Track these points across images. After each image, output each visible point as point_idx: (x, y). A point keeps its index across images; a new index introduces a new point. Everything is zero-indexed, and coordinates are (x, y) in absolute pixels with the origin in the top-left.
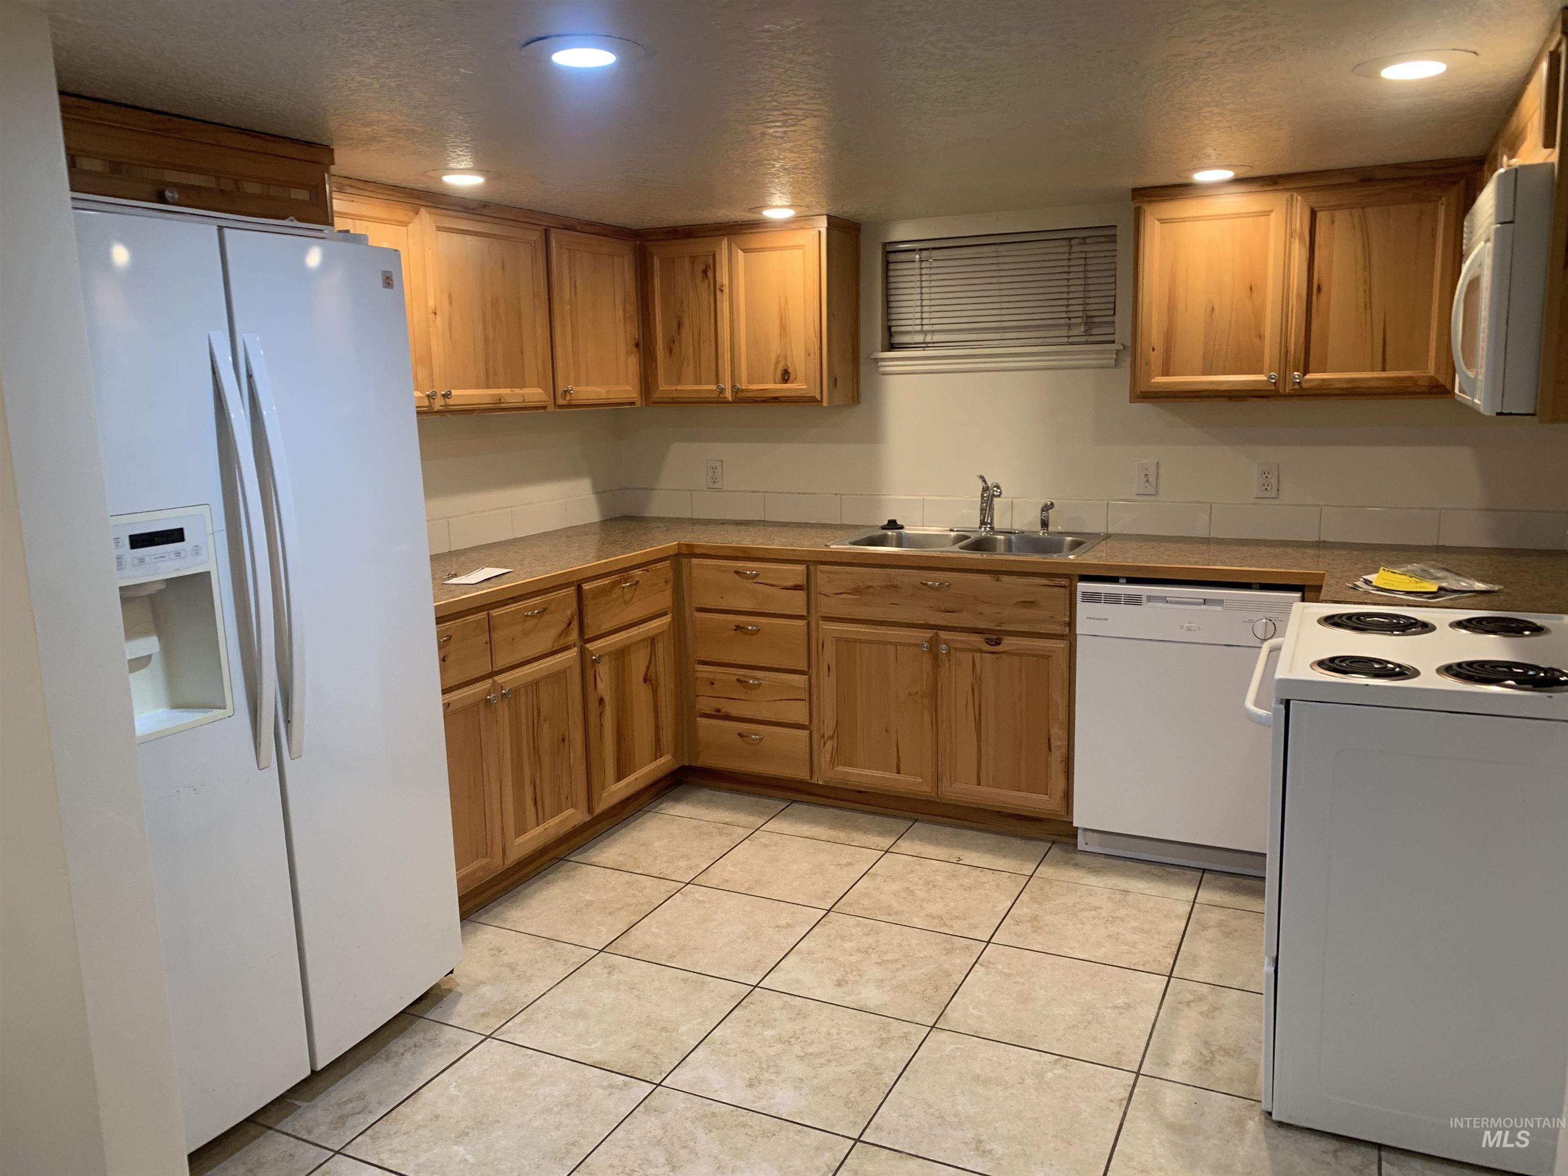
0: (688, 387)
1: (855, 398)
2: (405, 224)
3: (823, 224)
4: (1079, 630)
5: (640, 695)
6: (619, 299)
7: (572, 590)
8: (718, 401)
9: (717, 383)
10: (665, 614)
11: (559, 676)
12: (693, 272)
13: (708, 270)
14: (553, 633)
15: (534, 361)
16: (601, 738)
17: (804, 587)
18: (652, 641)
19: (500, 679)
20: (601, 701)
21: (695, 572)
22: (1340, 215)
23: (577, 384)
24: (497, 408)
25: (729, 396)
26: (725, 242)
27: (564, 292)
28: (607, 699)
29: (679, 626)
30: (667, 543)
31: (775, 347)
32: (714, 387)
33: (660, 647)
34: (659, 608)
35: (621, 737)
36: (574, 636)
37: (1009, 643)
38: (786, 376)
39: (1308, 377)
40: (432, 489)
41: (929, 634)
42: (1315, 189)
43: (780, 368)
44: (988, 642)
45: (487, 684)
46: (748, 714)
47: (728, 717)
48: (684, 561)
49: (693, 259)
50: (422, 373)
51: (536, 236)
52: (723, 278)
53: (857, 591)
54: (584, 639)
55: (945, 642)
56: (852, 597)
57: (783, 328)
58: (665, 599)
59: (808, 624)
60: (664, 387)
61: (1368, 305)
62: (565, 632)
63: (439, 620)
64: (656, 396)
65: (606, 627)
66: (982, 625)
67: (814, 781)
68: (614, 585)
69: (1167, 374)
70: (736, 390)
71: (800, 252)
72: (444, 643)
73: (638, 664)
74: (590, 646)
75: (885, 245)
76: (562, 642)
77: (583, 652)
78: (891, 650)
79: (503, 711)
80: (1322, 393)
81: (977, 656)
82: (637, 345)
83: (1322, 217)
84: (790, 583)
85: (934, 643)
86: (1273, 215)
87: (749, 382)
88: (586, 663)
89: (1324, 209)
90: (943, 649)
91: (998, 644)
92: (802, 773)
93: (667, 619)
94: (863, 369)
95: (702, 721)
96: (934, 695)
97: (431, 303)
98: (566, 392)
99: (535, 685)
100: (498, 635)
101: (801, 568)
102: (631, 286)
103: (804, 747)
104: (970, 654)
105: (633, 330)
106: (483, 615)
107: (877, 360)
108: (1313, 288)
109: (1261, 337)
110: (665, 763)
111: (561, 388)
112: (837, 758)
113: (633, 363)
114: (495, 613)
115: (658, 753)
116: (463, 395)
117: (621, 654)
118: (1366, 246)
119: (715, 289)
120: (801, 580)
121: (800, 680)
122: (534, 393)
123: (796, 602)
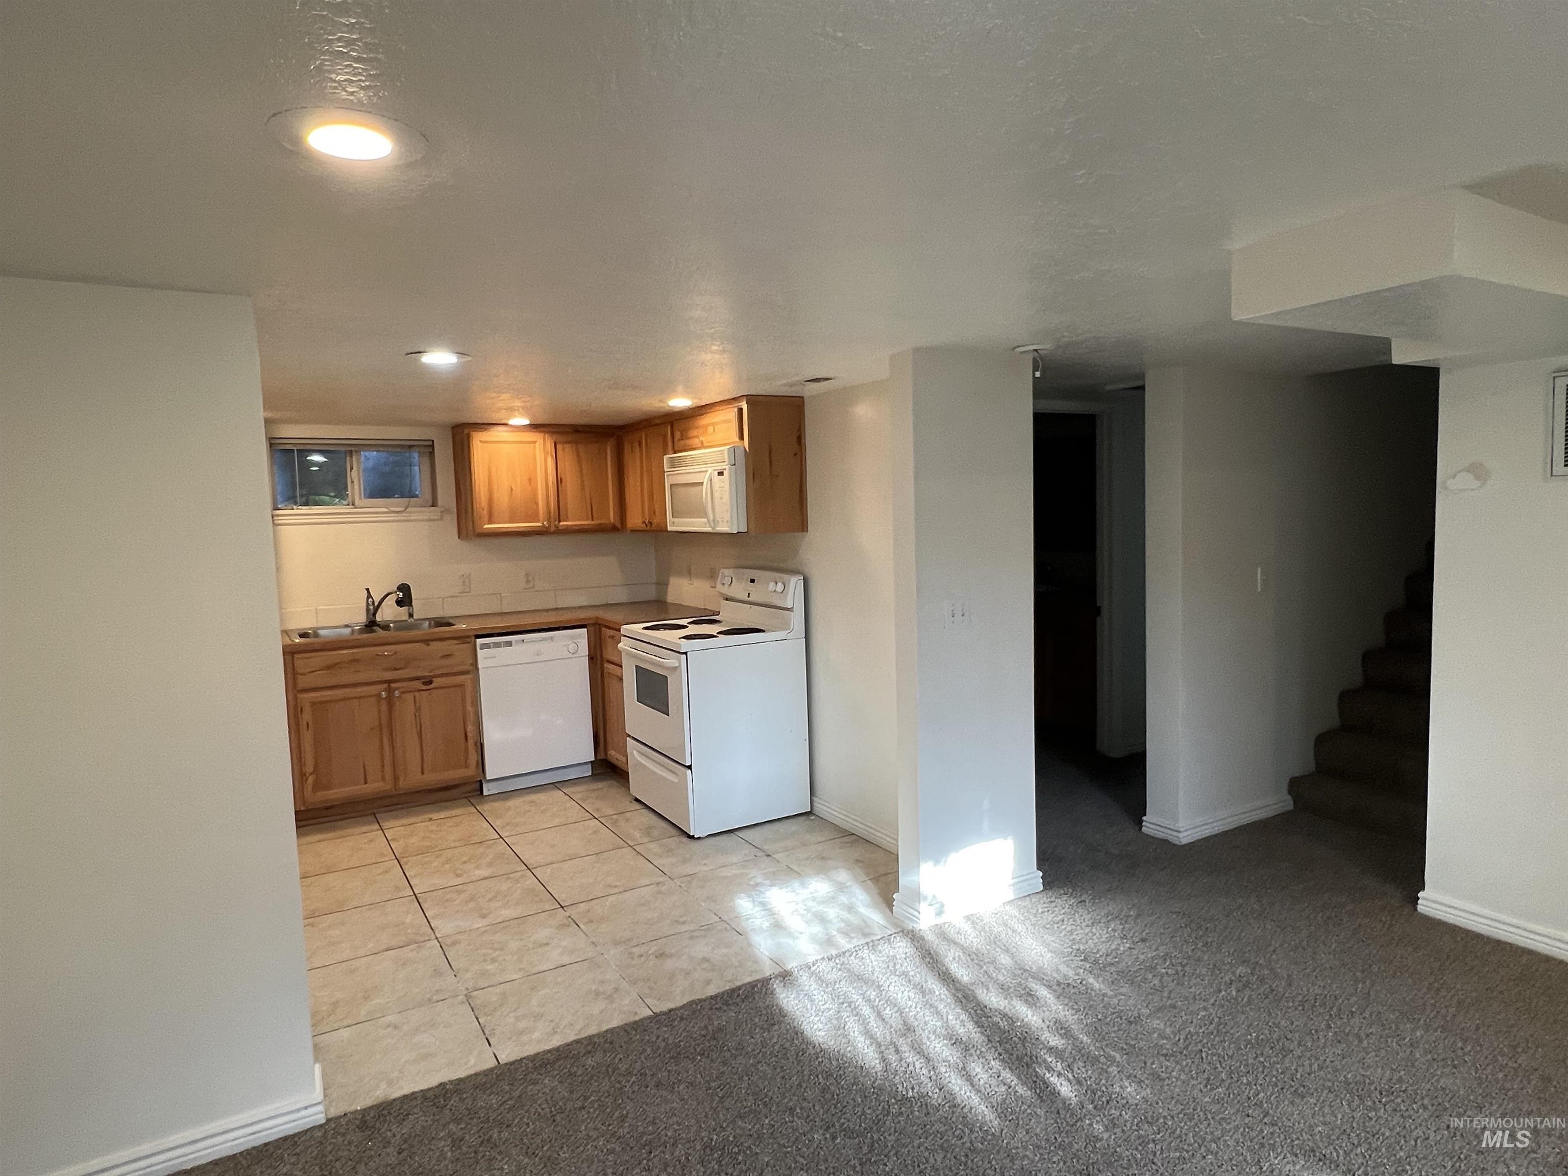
4: (480, 666)
22: (567, 446)
37: (437, 682)
39: (561, 523)
41: (385, 686)
42: (557, 433)
44: (424, 684)
53: (328, 667)
55: (397, 689)
56: (325, 672)
61: (583, 489)
66: (419, 674)
69: (490, 522)
78: (355, 703)
80: (568, 531)
81: (417, 694)
83: (559, 447)
85: (389, 692)
86: (537, 443)
89: (560, 443)
90: (396, 694)
91: (431, 684)
96: (390, 725)
104: (412, 694)
108: (559, 481)
109: (536, 503)
112: (318, 786)
118: (579, 461)
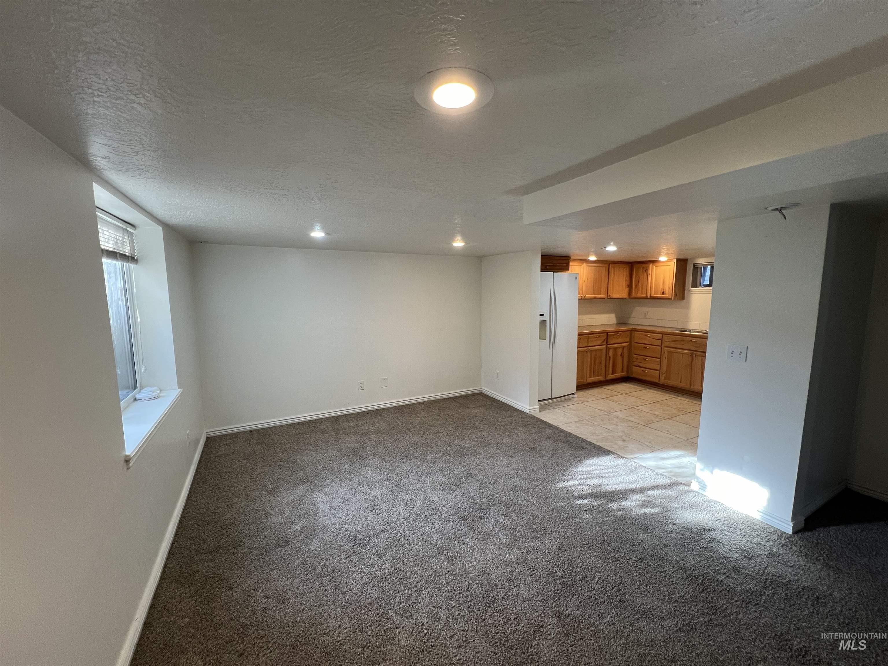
0: (639, 295)
1: (683, 298)
2: (581, 266)
3: (676, 260)
5: (619, 359)
6: (625, 276)
7: (606, 334)
8: (646, 298)
9: (646, 294)
10: (627, 342)
11: (601, 350)
12: (643, 271)
13: (647, 270)
14: (600, 342)
15: (603, 290)
16: (609, 364)
17: (661, 340)
18: (623, 348)
19: (590, 348)
20: (610, 357)
21: (635, 335)
23: (613, 294)
24: (595, 298)
25: (649, 297)
26: (651, 265)
27: (612, 276)
28: (611, 357)
29: (630, 345)
30: (630, 327)
31: (661, 287)
32: (645, 295)
33: (625, 349)
34: (626, 341)
35: (614, 366)
36: (605, 343)
38: (663, 293)
40: (580, 313)
41: (691, 352)
43: (662, 292)
45: (586, 348)
46: (644, 366)
47: (640, 367)
48: (633, 332)
49: (643, 268)
50: (581, 292)
51: (607, 265)
52: (650, 272)
54: (607, 344)
56: (673, 342)
57: (664, 283)
58: (628, 339)
59: (661, 348)
60: (634, 295)
62: (603, 342)
63: (578, 335)
64: (632, 297)
65: (612, 343)
67: (660, 383)
68: (615, 334)
70: (651, 296)
71: (669, 267)
72: (579, 339)
73: (619, 351)
74: (609, 346)
75: (694, 264)
76: (602, 344)
77: (607, 346)
78: (681, 355)
79: (589, 354)
82: (628, 286)
84: (658, 338)
85: (692, 354)
87: (654, 294)
88: (608, 350)
90: (694, 355)
92: (657, 381)
93: (628, 344)
94: (686, 292)
95: (634, 367)
96: (691, 365)
97: (584, 279)
98: (610, 296)
99: (596, 350)
100: (590, 340)
101: (661, 335)
102: (628, 274)
103: (658, 375)
105: (628, 283)
106: (587, 336)
107: (689, 290)
110: (624, 374)
111: (609, 295)
112: (666, 378)
113: (627, 290)
114: (590, 335)
115: (622, 372)
116: (588, 296)
117: (615, 349)
119: (648, 274)
120: (660, 338)
121: (658, 360)
122: (602, 296)
123: (659, 343)
